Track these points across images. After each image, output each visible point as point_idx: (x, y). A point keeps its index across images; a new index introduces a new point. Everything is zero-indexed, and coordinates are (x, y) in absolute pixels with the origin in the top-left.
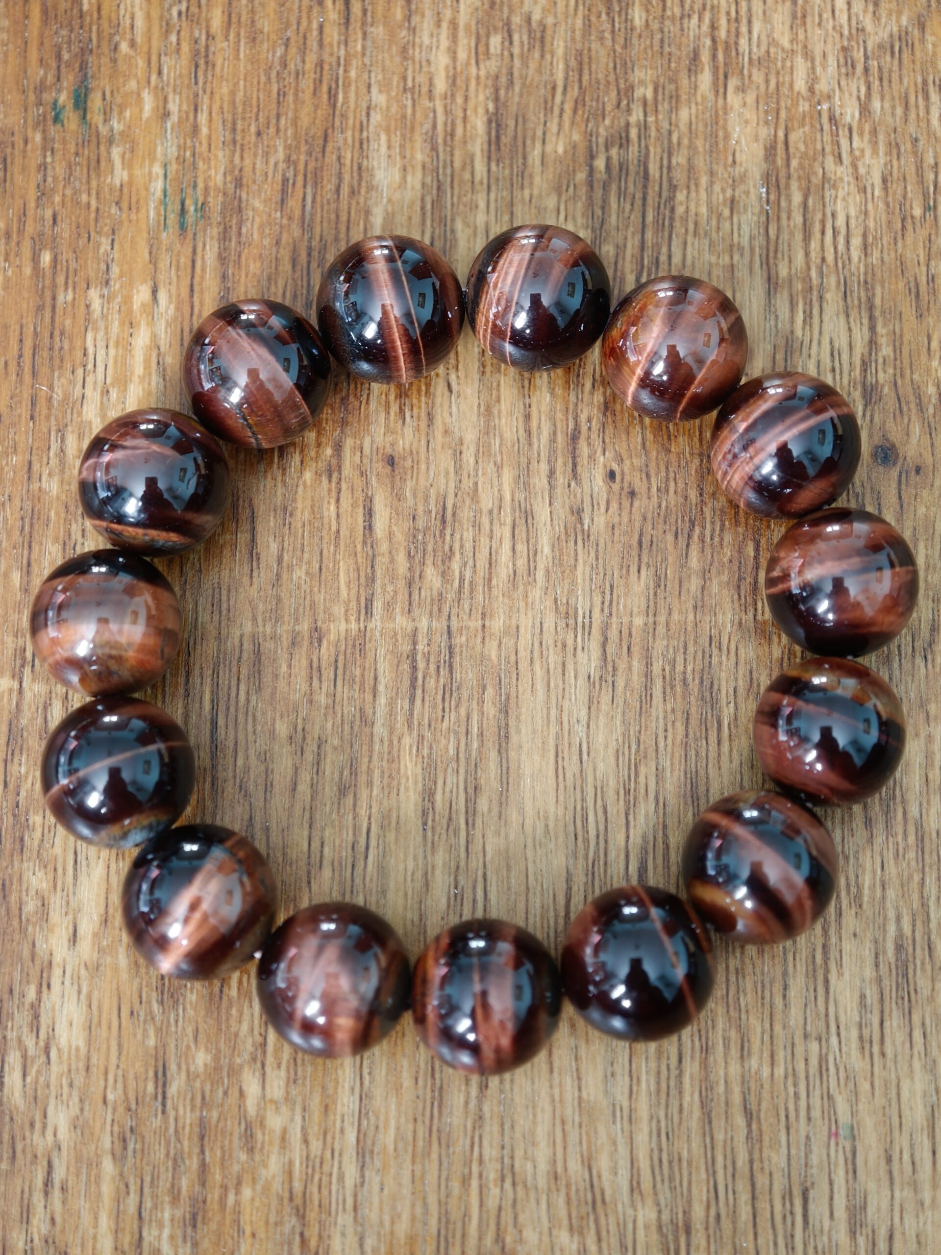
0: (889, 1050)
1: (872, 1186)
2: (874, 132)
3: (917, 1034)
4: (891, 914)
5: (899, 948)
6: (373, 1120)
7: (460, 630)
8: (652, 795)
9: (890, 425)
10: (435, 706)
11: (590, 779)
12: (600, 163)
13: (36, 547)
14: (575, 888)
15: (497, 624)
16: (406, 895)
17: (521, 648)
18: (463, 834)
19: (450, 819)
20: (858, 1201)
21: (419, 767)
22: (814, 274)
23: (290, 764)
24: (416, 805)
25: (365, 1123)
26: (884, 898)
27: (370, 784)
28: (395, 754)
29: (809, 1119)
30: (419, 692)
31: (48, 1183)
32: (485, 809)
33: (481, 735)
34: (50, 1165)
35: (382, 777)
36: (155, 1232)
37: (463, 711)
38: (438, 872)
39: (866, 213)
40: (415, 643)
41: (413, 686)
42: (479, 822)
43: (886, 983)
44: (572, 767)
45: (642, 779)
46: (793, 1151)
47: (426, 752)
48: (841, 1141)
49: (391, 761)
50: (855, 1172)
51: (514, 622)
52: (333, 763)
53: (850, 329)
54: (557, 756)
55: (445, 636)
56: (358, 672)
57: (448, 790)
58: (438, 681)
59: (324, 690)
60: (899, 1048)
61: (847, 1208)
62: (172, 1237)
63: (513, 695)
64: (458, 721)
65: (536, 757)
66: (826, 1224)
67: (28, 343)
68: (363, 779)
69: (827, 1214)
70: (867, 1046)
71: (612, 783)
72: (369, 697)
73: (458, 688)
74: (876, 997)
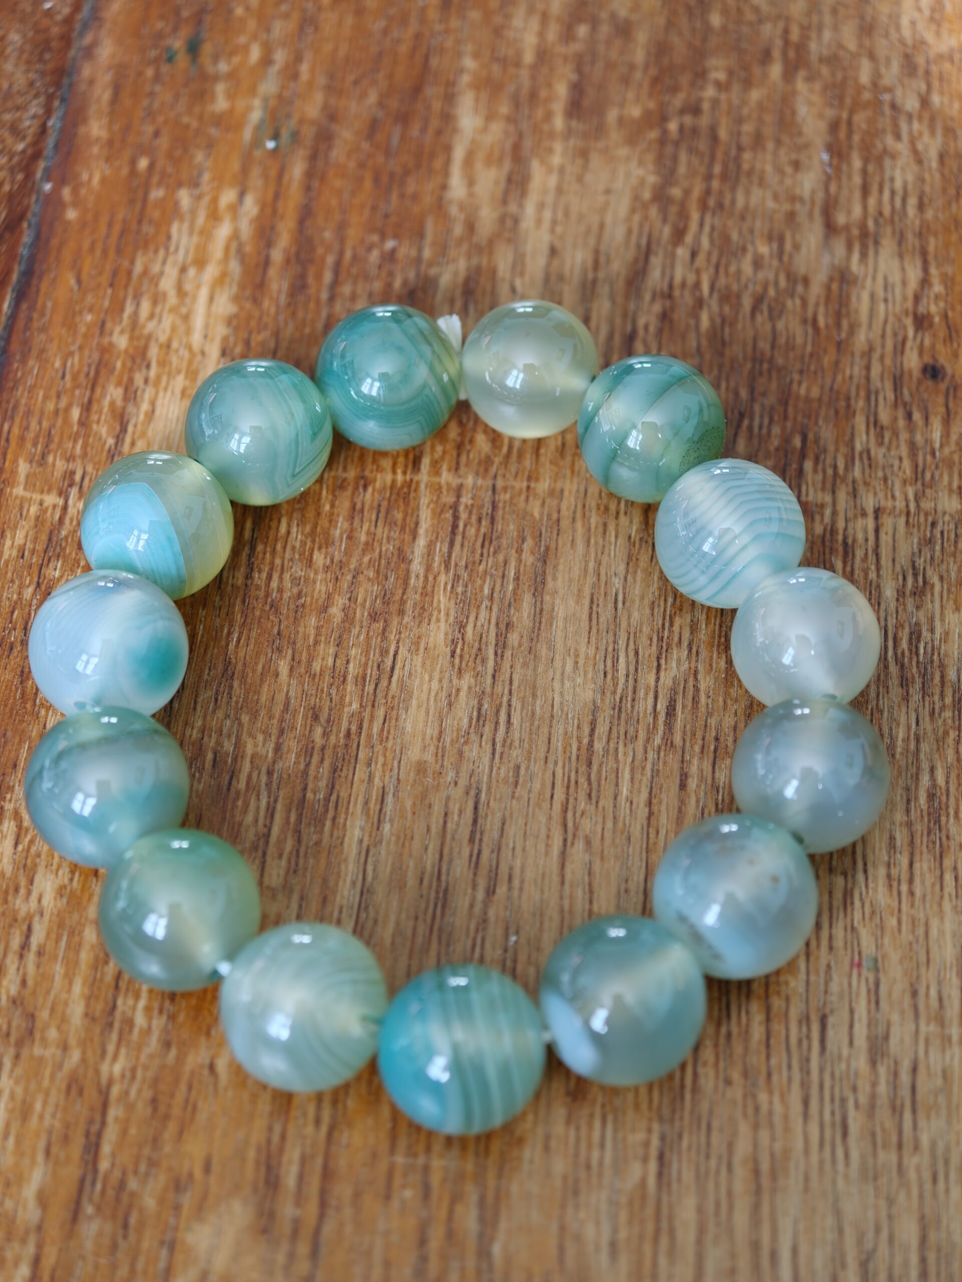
0: (918, 892)
1: (895, 1018)
2: (932, 119)
3: (949, 878)
4: (925, 766)
5: (931, 796)
6: (372, 914)
7: (505, 489)
8: (685, 644)
9: (940, 347)
10: (473, 552)
11: (624, 625)
12: (673, 126)
13: (98, 391)
14: (600, 720)
15: (543, 486)
16: (427, 713)
17: (564, 507)
18: (491, 663)
19: (480, 649)
20: (881, 1030)
21: (453, 602)
22: (871, 224)
23: (324, 589)
24: (446, 634)
25: (363, 915)
26: (918, 750)
27: (401, 612)
28: (429, 588)
29: (831, 948)
30: (459, 538)
31: (25, 946)
32: (516, 644)
33: (517, 579)
34: (30, 929)
35: (414, 608)
36: (131, 1002)
37: (501, 558)
38: (463, 694)
39: (922, 180)
40: (459, 496)
41: (453, 532)
42: (508, 654)
43: (918, 827)
44: (606, 614)
45: (676, 628)
46: (813, 978)
47: (460, 590)
48: (864, 972)
49: (424, 594)
50: (877, 1003)
51: (559, 485)
52: (366, 591)
53: (903, 270)
54: (592, 602)
55: (490, 493)
56: (399, 516)
57: (479, 624)
58: (478, 530)
59: (365, 528)
60: (929, 890)
61: (869, 1038)
62: (148, 1009)
63: (553, 546)
64: (496, 565)
65: (571, 602)
66: (845, 1052)
67: (117, 228)
68: (394, 608)
69: (846, 1041)
70: (895, 884)
71: (646, 630)
72: (407, 537)
73: (498, 538)
74: (906, 840)
